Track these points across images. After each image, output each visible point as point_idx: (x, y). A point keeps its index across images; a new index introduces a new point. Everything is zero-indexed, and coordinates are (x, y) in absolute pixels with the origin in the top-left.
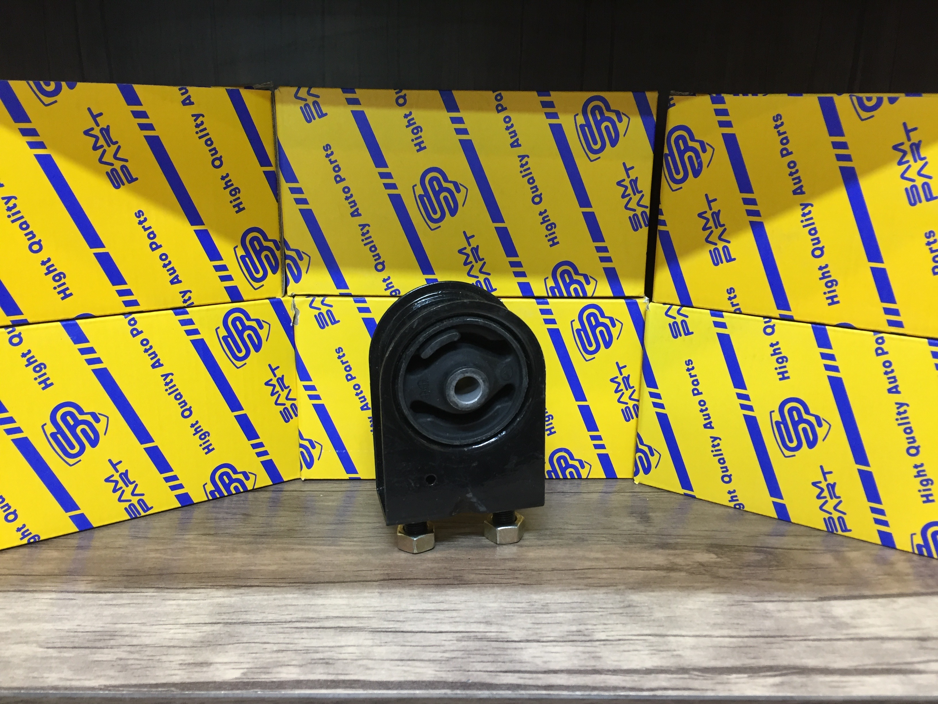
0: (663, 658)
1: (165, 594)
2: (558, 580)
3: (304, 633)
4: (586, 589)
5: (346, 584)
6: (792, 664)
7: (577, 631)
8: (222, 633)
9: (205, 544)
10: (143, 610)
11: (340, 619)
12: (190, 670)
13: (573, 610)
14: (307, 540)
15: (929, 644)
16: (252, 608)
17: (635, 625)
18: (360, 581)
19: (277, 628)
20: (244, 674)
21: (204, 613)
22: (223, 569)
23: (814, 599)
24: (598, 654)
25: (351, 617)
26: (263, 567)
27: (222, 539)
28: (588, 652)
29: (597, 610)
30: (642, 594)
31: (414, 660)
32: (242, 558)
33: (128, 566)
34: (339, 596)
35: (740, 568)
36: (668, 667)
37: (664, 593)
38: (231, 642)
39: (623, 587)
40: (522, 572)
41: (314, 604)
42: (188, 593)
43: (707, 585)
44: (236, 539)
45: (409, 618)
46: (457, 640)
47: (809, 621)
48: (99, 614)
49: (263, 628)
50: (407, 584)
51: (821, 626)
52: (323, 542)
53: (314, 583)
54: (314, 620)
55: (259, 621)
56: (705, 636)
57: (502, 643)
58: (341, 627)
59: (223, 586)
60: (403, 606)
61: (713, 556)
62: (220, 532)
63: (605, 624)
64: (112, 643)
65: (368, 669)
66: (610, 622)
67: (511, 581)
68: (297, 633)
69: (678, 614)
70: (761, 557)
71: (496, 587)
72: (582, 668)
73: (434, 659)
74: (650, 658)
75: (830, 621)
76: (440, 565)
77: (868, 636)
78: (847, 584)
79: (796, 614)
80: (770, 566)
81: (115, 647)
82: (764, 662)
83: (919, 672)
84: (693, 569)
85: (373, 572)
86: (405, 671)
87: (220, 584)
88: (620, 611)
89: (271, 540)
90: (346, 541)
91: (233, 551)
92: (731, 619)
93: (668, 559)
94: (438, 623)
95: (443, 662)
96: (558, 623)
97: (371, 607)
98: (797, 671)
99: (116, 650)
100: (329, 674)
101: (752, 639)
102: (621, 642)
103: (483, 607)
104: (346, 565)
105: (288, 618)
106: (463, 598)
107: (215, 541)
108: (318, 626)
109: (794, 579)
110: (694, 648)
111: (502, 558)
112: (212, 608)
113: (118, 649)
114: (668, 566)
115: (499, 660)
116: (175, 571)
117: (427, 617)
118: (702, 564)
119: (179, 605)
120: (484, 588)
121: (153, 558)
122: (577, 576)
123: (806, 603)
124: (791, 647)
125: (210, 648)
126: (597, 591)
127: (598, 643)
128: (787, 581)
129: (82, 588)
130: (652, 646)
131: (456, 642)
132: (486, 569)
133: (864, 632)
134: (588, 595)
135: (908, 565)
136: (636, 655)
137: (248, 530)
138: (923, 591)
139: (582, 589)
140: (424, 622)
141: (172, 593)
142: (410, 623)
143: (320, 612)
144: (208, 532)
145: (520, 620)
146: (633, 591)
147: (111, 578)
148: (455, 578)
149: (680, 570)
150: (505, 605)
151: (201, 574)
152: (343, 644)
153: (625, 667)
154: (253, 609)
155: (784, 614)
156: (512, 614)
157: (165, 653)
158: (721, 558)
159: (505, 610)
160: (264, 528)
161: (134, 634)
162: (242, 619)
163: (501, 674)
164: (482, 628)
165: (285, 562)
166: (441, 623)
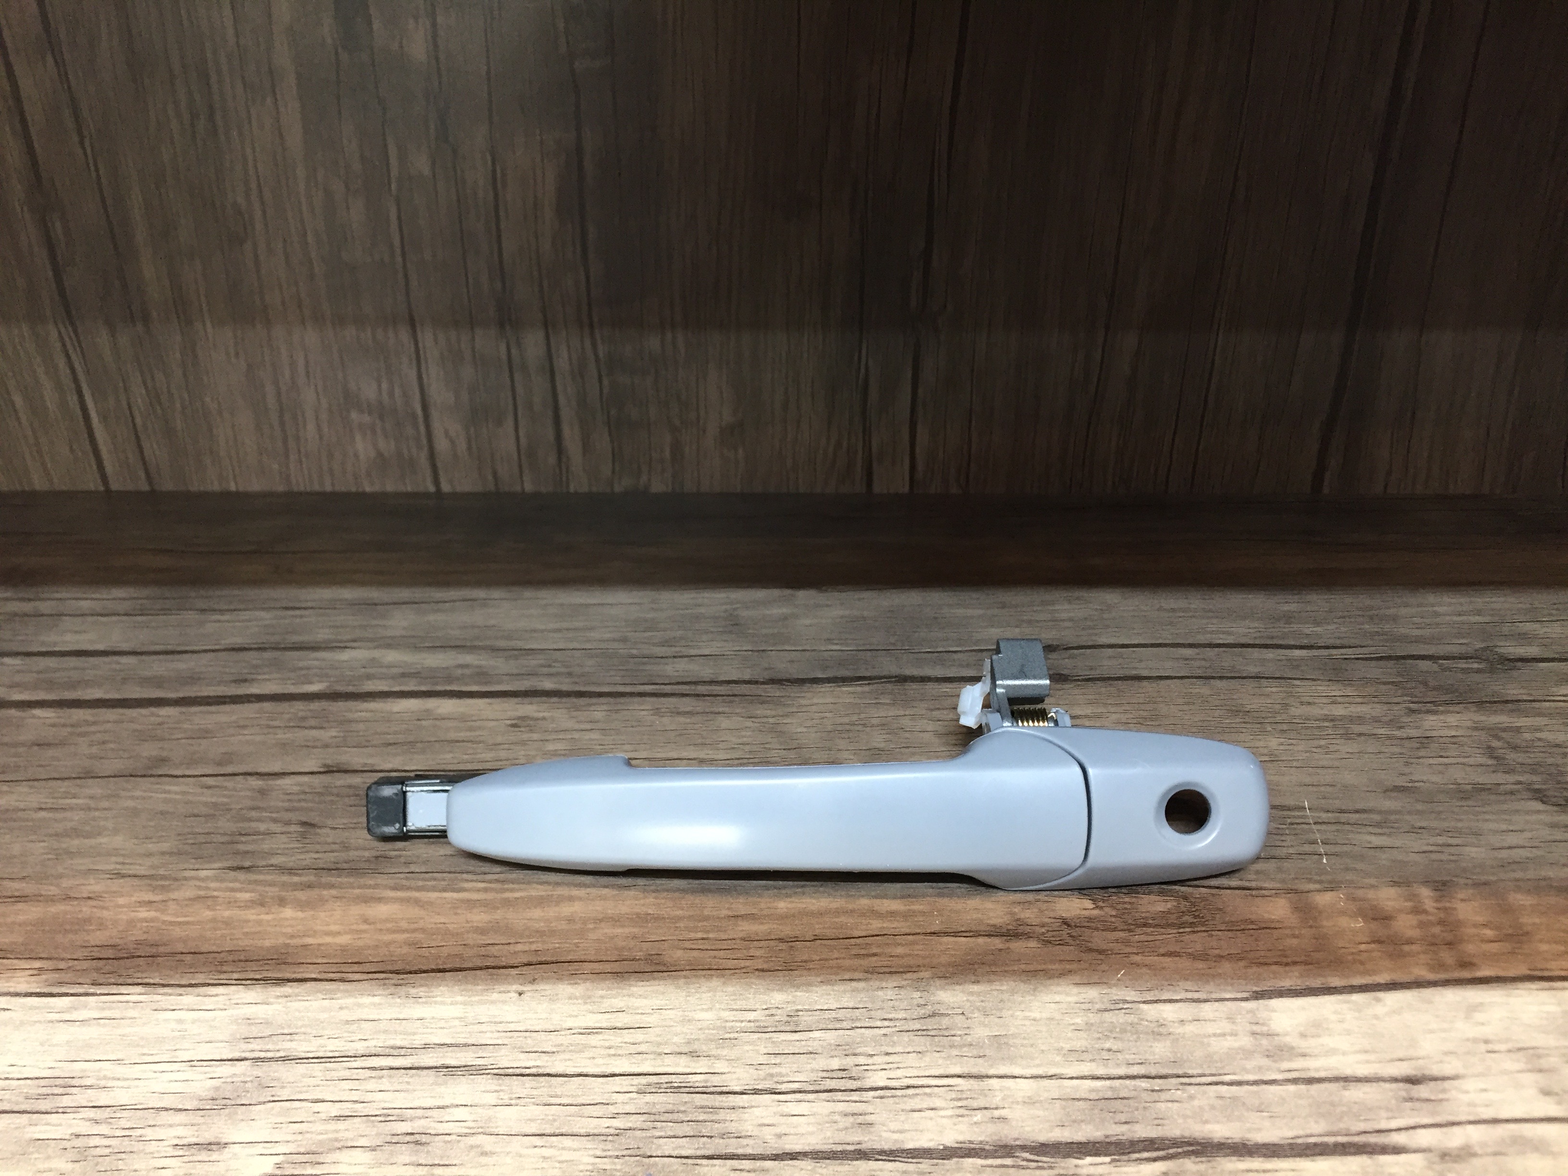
0: (976, 1123)
1: (159, 997)
2: (820, 960)
3: (384, 1080)
4: (865, 980)
5: (464, 973)
6: (1187, 1134)
7: (840, 1070)
8: (248, 1079)
9: (233, 890)
10: (120, 1031)
11: (447, 1049)
12: (191, 1158)
13: (838, 1026)
14: (407, 879)
15: (1422, 1091)
16: (301, 1027)
17: (938, 1055)
18: (488, 967)
19: (340, 1070)
20: (279, 1166)
21: (221, 1038)
22: (260, 943)
23: (1245, 995)
24: (869, 1118)
25: (466, 1045)
26: (328, 940)
27: (261, 877)
28: (853, 1114)
29: (879, 1024)
30: (957, 987)
31: (562, 1135)
32: (292, 919)
33: (99, 937)
34: (449, 1000)
35: (1130, 931)
36: (981, 1142)
37: (994, 987)
38: (262, 1099)
39: (926, 974)
40: (762, 943)
41: (406, 1017)
42: (198, 995)
43: (1068, 967)
44: (285, 878)
45: (562, 1045)
46: (638, 1093)
47: (1230, 1043)
48: (48, 1040)
49: (317, 1069)
50: (564, 973)
51: (1248, 1054)
52: (433, 883)
53: (410, 973)
54: (403, 1052)
55: (311, 1055)
56: (1051, 1077)
57: (712, 1096)
58: (447, 1067)
59: (256, 980)
60: (556, 1021)
61: (1088, 904)
62: (261, 864)
63: (887, 1054)
64: (66, 1101)
65: (484, 1154)
66: (899, 1049)
67: (743, 963)
68: (374, 1080)
69: (1013, 1030)
70: (1169, 905)
71: (714, 978)
72: (840, 1148)
73: (596, 1131)
74: (955, 1124)
75: (1264, 1042)
76: (627, 930)
77: (1322, 1074)
78: (1306, 963)
79: (1210, 1028)
80: (1182, 925)
81: (68, 1110)
82: (1142, 1131)
83: (1397, 1150)
84: (1051, 934)
85: (512, 948)
86: (544, 1158)
87: (252, 975)
88: (917, 1026)
89: (344, 880)
90: (472, 881)
91: (280, 905)
92: (1099, 1039)
93: (1012, 914)
94: (609, 1055)
95: (610, 1138)
96: (811, 1053)
97: (501, 1023)
98: (1194, 1148)
99: (71, 1116)
100: (420, 1165)
101: (1128, 1082)
102: (911, 1091)
103: (689, 1021)
104: (468, 932)
105: (360, 1048)
106: (658, 1002)
107: (250, 882)
108: (409, 1065)
109: (1217, 952)
110: (1030, 1102)
111: (730, 913)
112: (235, 1027)
113: (75, 1115)
114: (1010, 927)
115: (705, 1132)
116: (180, 947)
117: (593, 1043)
118: (1065, 922)
119: (180, 1021)
120: (694, 980)
121: (146, 920)
122: (853, 952)
123: (1229, 1004)
124: (1191, 1097)
125: (227, 1111)
126: (884, 984)
127: (872, 1093)
128: (1203, 956)
129: (23, 988)
130: (960, 1099)
131: (634, 1095)
132: (703, 939)
133: (1317, 1066)
134: (868, 991)
135: (1412, 920)
136: (931, 1119)
137: (308, 859)
138: (1431, 976)
139: (860, 980)
140: (587, 1054)
141: (170, 995)
142: (562, 1056)
143: (414, 1034)
144: (240, 864)
145: (746, 1048)
146: (943, 981)
147: (71, 963)
148: (649, 959)
149: (1028, 936)
150: (726, 1015)
151: (222, 955)
152: (447, 1102)
153: (910, 1145)
154: (303, 1030)
155: (1189, 1029)
156: (736, 1035)
157: (152, 1123)
158: (1101, 908)
159: (725, 1027)
160: (335, 854)
161: (103, 1083)
162: (284, 1050)
163: (705, 1162)
164: (682, 1065)
165: (365, 927)
166: (614, 1055)
